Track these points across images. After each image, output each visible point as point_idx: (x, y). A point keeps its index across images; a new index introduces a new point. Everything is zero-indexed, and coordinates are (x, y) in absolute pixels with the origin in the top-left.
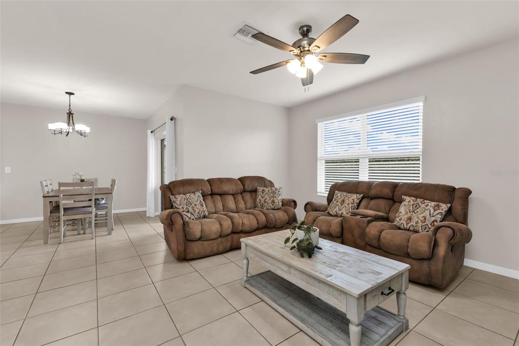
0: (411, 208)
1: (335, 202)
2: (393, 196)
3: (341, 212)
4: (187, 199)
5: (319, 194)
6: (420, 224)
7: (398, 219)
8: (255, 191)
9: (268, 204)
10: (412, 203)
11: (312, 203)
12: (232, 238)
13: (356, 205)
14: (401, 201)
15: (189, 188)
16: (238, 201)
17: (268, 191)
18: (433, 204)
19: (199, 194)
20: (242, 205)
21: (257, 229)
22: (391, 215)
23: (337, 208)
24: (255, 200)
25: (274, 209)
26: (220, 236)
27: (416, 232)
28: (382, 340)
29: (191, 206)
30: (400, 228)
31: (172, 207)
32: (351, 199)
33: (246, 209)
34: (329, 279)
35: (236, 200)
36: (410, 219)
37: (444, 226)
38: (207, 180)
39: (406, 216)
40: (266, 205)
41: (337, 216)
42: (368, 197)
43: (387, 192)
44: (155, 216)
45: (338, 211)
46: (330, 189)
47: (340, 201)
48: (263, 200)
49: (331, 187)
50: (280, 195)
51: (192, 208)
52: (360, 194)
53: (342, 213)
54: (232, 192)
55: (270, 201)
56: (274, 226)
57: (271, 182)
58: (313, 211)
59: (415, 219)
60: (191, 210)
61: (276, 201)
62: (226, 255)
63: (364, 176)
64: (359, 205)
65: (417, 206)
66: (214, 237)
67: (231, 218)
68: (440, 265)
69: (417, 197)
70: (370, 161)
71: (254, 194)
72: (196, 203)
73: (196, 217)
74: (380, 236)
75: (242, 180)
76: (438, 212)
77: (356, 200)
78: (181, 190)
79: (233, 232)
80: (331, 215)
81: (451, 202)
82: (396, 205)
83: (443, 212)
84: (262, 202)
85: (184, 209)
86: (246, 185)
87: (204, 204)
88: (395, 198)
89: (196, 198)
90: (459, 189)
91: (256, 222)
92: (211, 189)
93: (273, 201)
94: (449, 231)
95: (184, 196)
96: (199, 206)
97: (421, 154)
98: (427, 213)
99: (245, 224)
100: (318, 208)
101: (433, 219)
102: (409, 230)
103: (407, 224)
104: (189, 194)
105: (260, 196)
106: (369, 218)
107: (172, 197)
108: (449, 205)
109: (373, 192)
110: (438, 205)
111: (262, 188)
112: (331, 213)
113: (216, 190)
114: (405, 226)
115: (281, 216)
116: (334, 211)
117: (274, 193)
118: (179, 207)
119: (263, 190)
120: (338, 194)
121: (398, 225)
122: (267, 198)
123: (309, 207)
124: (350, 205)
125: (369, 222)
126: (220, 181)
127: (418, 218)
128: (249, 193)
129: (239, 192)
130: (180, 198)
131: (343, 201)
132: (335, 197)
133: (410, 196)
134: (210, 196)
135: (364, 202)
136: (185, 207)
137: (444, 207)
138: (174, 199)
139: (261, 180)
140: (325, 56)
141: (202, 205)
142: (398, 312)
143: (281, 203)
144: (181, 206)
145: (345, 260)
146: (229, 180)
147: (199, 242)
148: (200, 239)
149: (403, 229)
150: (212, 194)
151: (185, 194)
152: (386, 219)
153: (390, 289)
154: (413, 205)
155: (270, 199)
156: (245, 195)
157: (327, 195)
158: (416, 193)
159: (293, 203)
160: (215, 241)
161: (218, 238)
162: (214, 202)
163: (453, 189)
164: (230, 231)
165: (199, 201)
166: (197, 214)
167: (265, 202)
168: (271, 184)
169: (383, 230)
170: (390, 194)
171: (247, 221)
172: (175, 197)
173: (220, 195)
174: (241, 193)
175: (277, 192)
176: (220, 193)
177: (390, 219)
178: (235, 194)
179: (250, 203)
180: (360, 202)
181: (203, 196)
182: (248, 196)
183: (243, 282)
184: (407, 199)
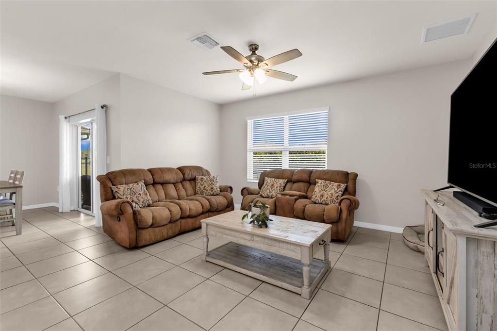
0: (323, 188)
1: (266, 186)
2: (310, 179)
3: (271, 194)
4: (131, 189)
5: (248, 181)
6: (329, 199)
7: (314, 197)
8: (193, 180)
9: (207, 190)
10: (323, 184)
11: (247, 188)
12: (181, 222)
13: (282, 188)
14: (315, 184)
15: (131, 178)
16: (179, 188)
17: (207, 179)
18: (336, 184)
19: (142, 183)
20: (183, 193)
21: (203, 213)
22: (309, 194)
23: (268, 191)
24: (194, 188)
25: (213, 195)
26: (170, 222)
27: (327, 204)
28: (319, 276)
29: (135, 196)
30: (315, 203)
31: (114, 198)
32: (278, 184)
33: (187, 196)
34: (287, 239)
35: (177, 188)
36: (322, 196)
37: (345, 199)
38: (148, 170)
39: (319, 194)
40: (205, 191)
41: (268, 198)
42: (291, 181)
43: (305, 177)
44: (71, 211)
45: (269, 194)
46: (260, 176)
47: (270, 185)
48: (202, 187)
49: (261, 174)
50: (217, 182)
51: (136, 197)
52: (285, 179)
53: (273, 195)
54: (173, 181)
55: (209, 188)
56: (217, 209)
57: (207, 171)
58: (248, 194)
59: (326, 196)
60: (135, 199)
61: (215, 188)
62: (175, 239)
63: (285, 165)
64: (285, 187)
65: (326, 186)
66: (164, 223)
67: (179, 205)
68: (343, 224)
69: (326, 180)
70: (289, 154)
71: (193, 182)
72: (140, 193)
73: (141, 206)
74: (304, 209)
75: (181, 169)
76: (340, 189)
77: (282, 184)
78: (123, 180)
79: (182, 218)
80: (263, 197)
81: (347, 182)
82: (312, 186)
83: (343, 189)
84: (202, 189)
85: (129, 199)
86: (186, 174)
87: (148, 193)
88: (311, 181)
89: (140, 187)
90: (351, 173)
91: (201, 207)
92: (153, 179)
93: (212, 188)
94: (348, 201)
95: (127, 187)
96: (143, 196)
97: (326, 148)
98: (333, 191)
99: (191, 209)
100: (253, 192)
101: (337, 194)
102: (322, 204)
103: (321, 199)
104: (132, 184)
105: (199, 184)
106: (295, 197)
107: (113, 187)
108: (346, 184)
109: (295, 177)
110: (339, 185)
111: (201, 177)
112: (263, 195)
113: (158, 180)
114: (319, 201)
115: (220, 200)
116: (266, 194)
117: (212, 180)
118: (122, 197)
119: (202, 178)
120: (268, 180)
121: (314, 200)
122: (206, 185)
123: (245, 192)
124: (279, 188)
125: (296, 200)
126: (161, 171)
127: (328, 195)
128: (188, 182)
129: (180, 181)
130: (123, 188)
131: (273, 185)
132: (265, 182)
133: (321, 179)
134: (151, 186)
135: (289, 185)
136: (129, 196)
137: (343, 186)
138: (117, 190)
139: (199, 169)
140: (268, 71)
141: (146, 195)
142: (325, 257)
143: (219, 190)
144: (125, 196)
145: (290, 226)
146: (169, 170)
147: (150, 229)
148: (152, 226)
149: (317, 204)
150: (154, 184)
151: (127, 184)
152: (306, 197)
153: (323, 241)
154: (324, 185)
155: (209, 186)
156: (184, 183)
157: (258, 181)
158: (325, 177)
159: (229, 189)
160: (165, 226)
161: (167, 224)
162: (156, 191)
163: (348, 174)
164: (179, 216)
165: (143, 191)
166: (141, 203)
167: (204, 189)
168: (208, 173)
169: (306, 205)
170: (308, 178)
171: (193, 206)
172: (117, 188)
173: (162, 184)
174: (181, 182)
175: (215, 179)
176: (162, 181)
177: (308, 197)
178: (176, 183)
179: (190, 190)
180: (286, 185)
181: (146, 186)
182: (188, 185)
183: (204, 257)
184: (320, 181)
